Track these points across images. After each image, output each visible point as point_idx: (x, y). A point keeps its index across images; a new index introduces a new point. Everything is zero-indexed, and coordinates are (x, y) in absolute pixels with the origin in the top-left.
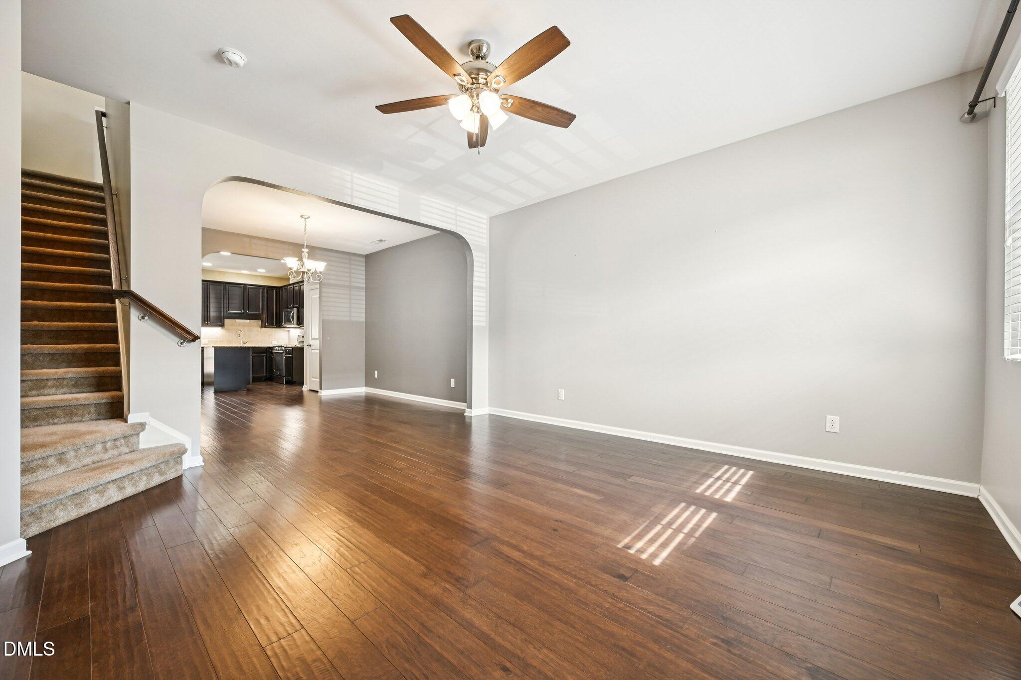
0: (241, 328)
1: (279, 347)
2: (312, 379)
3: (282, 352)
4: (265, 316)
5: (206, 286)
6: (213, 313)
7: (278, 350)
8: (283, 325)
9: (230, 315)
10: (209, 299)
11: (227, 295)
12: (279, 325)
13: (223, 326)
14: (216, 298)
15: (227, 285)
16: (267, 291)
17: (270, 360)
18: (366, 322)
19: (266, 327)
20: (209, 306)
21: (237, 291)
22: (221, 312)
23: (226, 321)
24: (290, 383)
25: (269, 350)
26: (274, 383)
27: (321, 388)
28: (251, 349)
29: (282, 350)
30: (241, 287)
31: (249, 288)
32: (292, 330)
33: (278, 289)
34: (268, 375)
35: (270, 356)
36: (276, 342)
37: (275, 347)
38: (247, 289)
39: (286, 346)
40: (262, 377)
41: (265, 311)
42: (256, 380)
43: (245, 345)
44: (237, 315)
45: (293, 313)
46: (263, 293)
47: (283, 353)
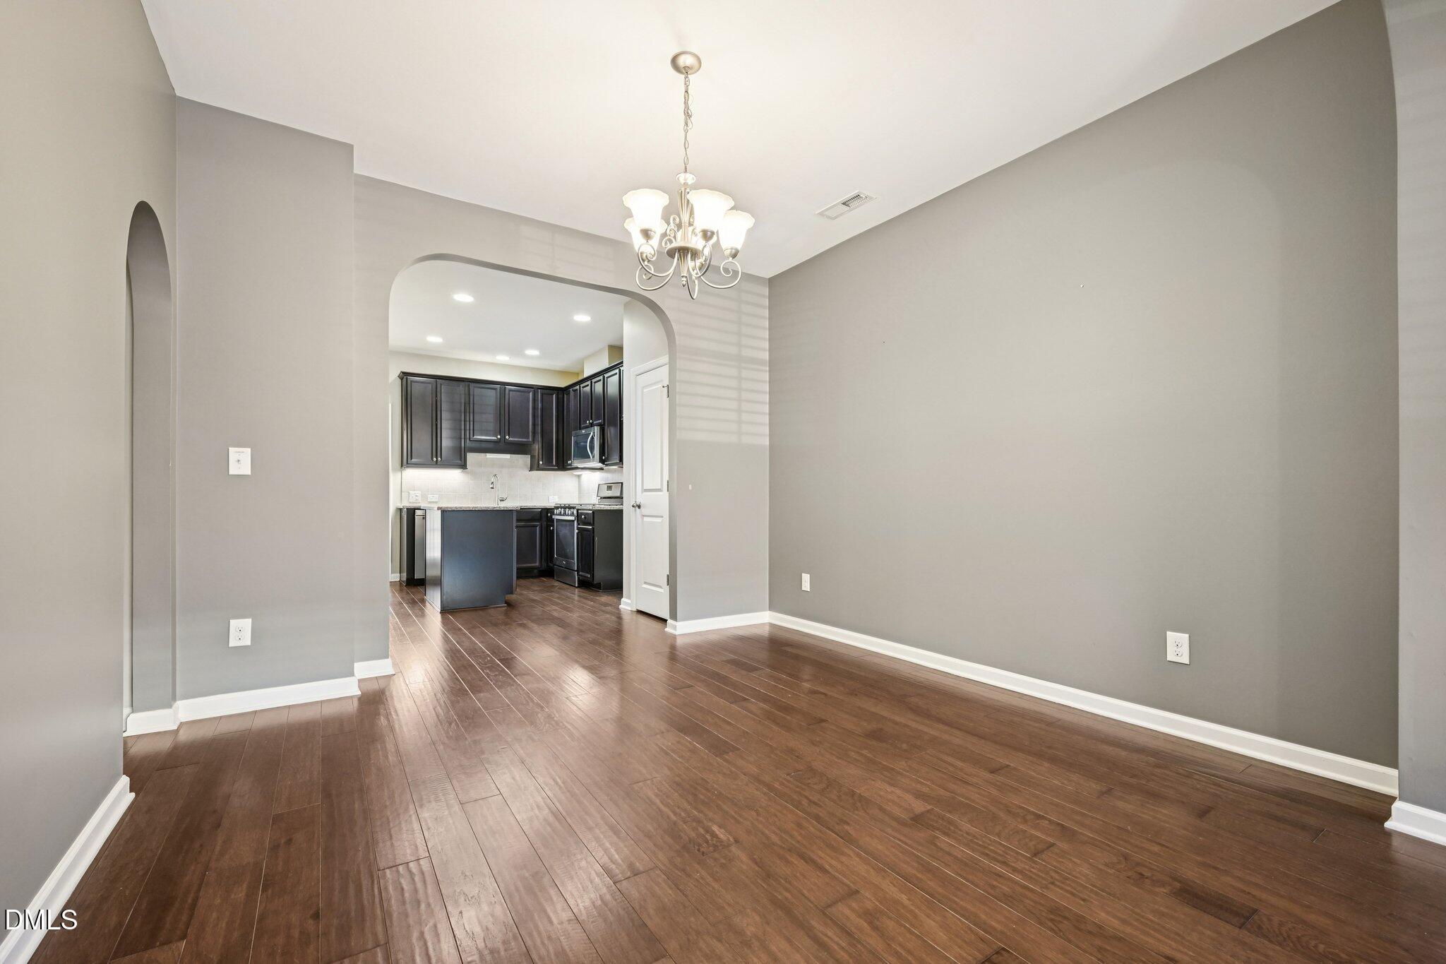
0: (495, 471)
1: (565, 508)
2: (645, 586)
3: (572, 518)
4: (537, 447)
5: (434, 387)
6: (447, 442)
7: (565, 514)
8: (570, 465)
9: (477, 445)
10: (439, 412)
11: (471, 406)
12: (562, 463)
13: (463, 466)
14: (452, 411)
15: (472, 385)
16: (542, 395)
17: (548, 535)
18: (771, 446)
19: (539, 469)
20: (439, 426)
21: (491, 396)
22: (461, 438)
23: (471, 457)
24: (587, 585)
25: (545, 515)
26: (556, 584)
27: (674, 616)
28: (515, 514)
29: (572, 514)
30: (495, 389)
31: (510, 390)
32: (586, 475)
33: (561, 392)
34: (544, 565)
35: (548, 526)
36: (556, 497)
37: (557, 508)
38: (507, 392)
39: (579, 507)
40: (534, 568)
41: (539, 437)
42: (524, 574)
43: (503, 505)
44: (491, 446)
45: (593, 438)
46: (534, 400)
47: (573, 521)
